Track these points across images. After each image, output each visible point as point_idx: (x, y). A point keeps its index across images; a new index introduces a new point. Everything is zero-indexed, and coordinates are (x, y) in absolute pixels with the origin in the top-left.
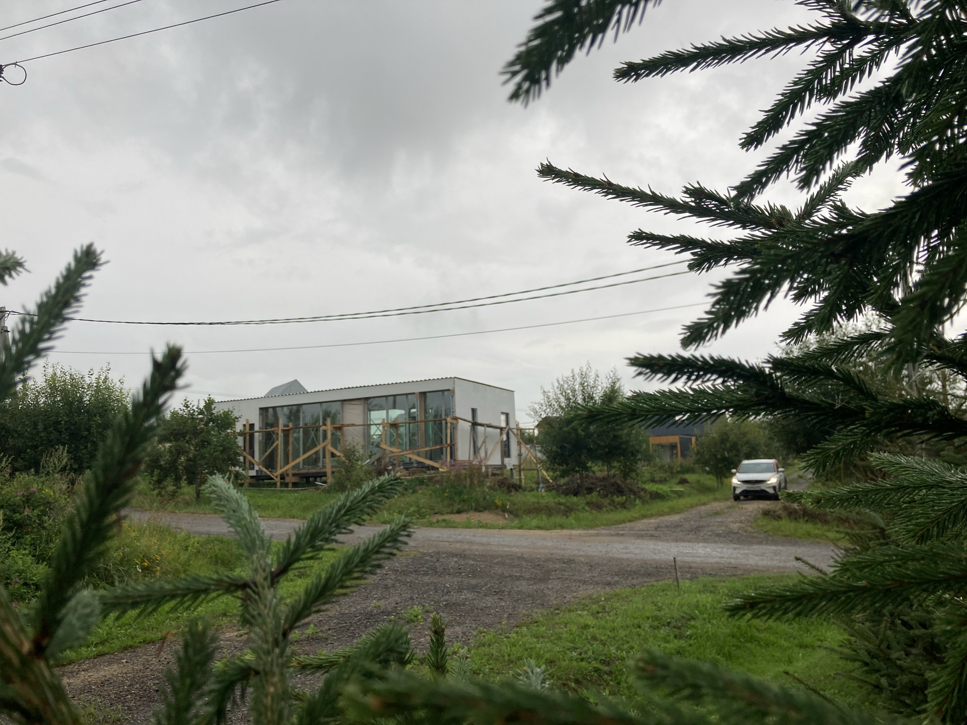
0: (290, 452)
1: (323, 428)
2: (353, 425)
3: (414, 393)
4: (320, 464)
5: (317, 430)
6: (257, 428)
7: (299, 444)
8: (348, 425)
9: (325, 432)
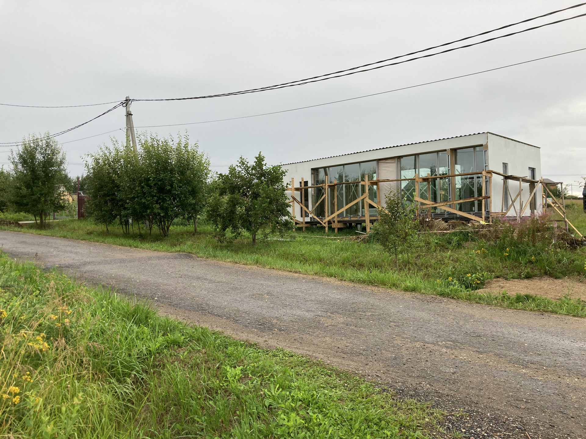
0: (336, 203)
1: (362, 183)
2: (388, 180)
3: (445, 150)
4: (360, 214)
5: (357, 186)
6: (310, 184)
7: (342, 197)
8: (384, 181)
9: (363, 186)
